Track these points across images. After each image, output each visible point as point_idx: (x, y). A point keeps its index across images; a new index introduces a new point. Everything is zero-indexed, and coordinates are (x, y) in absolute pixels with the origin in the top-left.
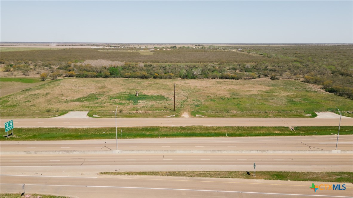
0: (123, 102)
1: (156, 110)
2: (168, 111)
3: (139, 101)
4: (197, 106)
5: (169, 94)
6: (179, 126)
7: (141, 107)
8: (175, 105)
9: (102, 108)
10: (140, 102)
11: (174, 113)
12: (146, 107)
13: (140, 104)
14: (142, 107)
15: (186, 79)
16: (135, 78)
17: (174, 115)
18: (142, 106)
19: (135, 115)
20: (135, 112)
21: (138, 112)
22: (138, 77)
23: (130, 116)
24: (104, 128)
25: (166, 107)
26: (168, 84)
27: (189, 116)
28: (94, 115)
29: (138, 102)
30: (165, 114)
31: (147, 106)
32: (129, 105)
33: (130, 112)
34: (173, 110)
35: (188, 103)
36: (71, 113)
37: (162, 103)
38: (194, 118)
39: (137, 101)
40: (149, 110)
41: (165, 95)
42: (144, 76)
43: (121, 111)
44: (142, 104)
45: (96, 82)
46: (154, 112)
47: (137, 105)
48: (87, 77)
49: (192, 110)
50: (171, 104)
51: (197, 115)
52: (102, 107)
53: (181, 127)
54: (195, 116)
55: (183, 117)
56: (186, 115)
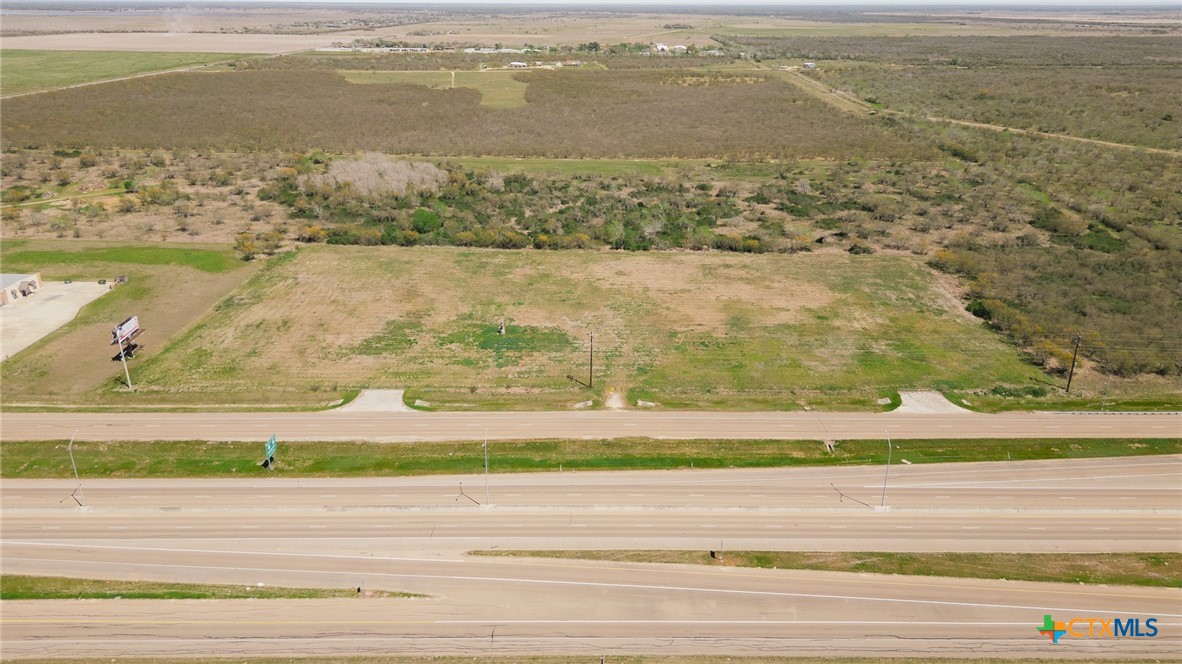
0: (473, 354)
1: (549, 385)
2: (576, 389)
3: (508, 353)
4: (642, 370)
6: (601, 438)
8: (594, 368)
10: (510, 357)
11: (590, 393)
12: (526, 376)
14: (519, 377)
17: (590, 403)
18: (519, 373)
19: (505, 400)
20: (503, 390)
21: (510, 390)
23: (495, 404)
25: (571, 375)
27: (621, 406)
28: (418, 403)
29: (506, 358)
30: (570, 396)
33: (493, 390)
34: (588, 383)
35: (622, 361)
37: (561, 361)
38: (634, 412)
39: (504, 353)
40: (533, 386)
43: (473, 390)
46: (547, 390)
49: (631, 385)
50: (583, 364)
51: (640, 403)
53: (603, 441)
54: (636, 404)
55: (608, 409)
56: (615, 401)
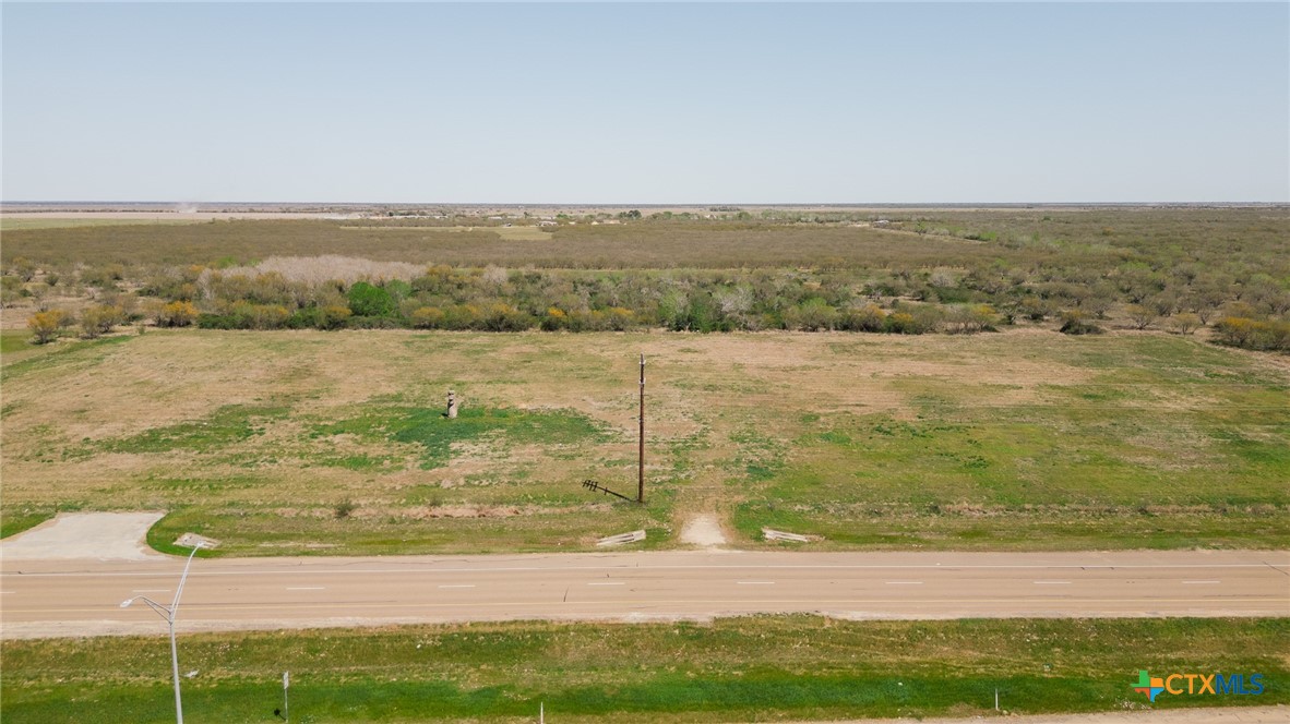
0: (375, 450)
1: (538, 500)
2: (605, 507)
3: (455, 446)
4: (757, 471)
5: (615, 403)
6: (674, 617)
7: (462, 482)
8: (646, 467)
9: (245, 492)
10: (457, 453)
11: (637, 515)
12: (485, 483)
13: (458, 466)
14: (468, 484)
15: (687, 332)
16: (463, 329)
17: (640, 535)
18: (468, 477)
19: (422, 532)
20: (419, 511)
21: (437, 511)
22: (472, 324)
23: (392, 540)
24: (199, 641)
25: (594, 479)
26: (606, 354)
27: (722, 540)
28: (185, 540)
29: (448, 453)
30: (591, 523)
31: (492, 477)
32: (401, 468)
33: (394, 512)
34: (633, 494)
35: (710, 456)
36: (66, 520)
37: (572, 457)
38: (757, 554)
39: (447, 448)
40: (500, 501)
41: (592, 406)
42: (502, 319)
43: (343, 511)
44: (470, 460)
45: (280, 347)
46: (530, 509)
47: (444, 470)
48: (247, 327)
49: (740, 499)
50: (622, 462)
51: (770, 534)
52: (250, 482)
53: (685, 626)
54: (759, 537)
55: (689, 546)
56: (704, 531)
